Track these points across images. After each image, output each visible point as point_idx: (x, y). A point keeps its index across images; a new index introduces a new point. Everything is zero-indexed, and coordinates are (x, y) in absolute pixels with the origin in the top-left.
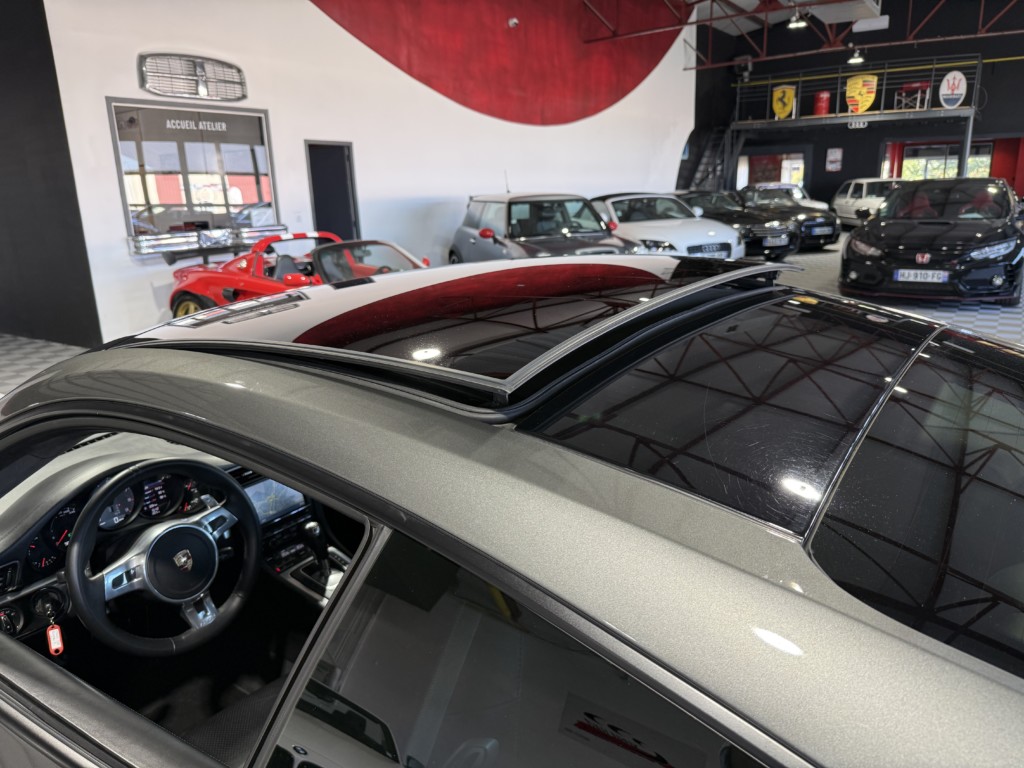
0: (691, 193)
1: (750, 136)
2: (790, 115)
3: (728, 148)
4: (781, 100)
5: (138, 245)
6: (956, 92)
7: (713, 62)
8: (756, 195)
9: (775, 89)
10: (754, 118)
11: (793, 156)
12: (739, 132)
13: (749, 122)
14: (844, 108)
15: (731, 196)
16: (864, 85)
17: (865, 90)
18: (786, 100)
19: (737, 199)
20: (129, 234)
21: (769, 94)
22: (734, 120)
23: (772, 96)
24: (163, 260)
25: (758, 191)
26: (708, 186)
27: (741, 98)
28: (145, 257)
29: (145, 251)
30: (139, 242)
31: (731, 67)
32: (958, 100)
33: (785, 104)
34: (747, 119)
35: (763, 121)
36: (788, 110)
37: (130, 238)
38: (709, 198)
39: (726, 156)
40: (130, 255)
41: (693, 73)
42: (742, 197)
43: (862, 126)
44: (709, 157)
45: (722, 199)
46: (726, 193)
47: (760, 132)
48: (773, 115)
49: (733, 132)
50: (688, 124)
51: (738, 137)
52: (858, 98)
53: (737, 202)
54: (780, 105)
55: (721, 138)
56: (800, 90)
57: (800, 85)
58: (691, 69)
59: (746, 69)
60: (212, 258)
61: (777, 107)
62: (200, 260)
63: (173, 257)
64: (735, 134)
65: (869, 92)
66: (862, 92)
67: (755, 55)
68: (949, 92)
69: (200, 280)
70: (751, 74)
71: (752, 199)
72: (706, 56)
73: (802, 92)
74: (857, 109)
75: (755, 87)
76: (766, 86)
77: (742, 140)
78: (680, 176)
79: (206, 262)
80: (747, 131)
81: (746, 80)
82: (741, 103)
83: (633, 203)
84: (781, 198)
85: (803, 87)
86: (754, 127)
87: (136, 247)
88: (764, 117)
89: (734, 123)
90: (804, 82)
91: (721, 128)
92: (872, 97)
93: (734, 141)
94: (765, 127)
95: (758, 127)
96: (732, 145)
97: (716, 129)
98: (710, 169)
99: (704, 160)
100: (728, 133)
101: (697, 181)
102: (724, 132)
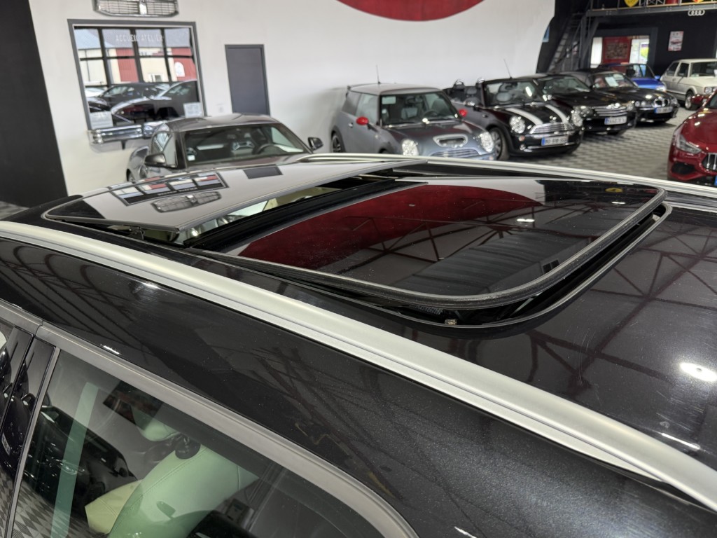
1: (603, 21)
3: (583, 32)
10: (606, 7)
11: (641, 36)
12: (593, 18)
13: (603, 9)
20: (89, 128)
22: (589, 8)
26: (564, 68)
28: (102, 145)
29: (101, 141)
30: (97, 134)
34: (601, 7)
39: (582, 38)
43: (700, 14)
44: (567, 40)
47: (612, 17)
48: (624, 5)
49: (588, 18)
50: (551, 14)
51: (592, 22)
55: (579, 23)
64: (590, 20)
77: (596, 25)
80: (601, 17)
86: (607, 14)
88: (616, 7)
89: (589, 11)
91: (579, 13)
93: (589, 25)
94: (616, 14)
95: (610, 14)
96: (587, 29)
97: (574, 15)
98: (568, 50)
99: (563, 42)
100: (584, 19)
101: (556, 60)
102: (580, 17)
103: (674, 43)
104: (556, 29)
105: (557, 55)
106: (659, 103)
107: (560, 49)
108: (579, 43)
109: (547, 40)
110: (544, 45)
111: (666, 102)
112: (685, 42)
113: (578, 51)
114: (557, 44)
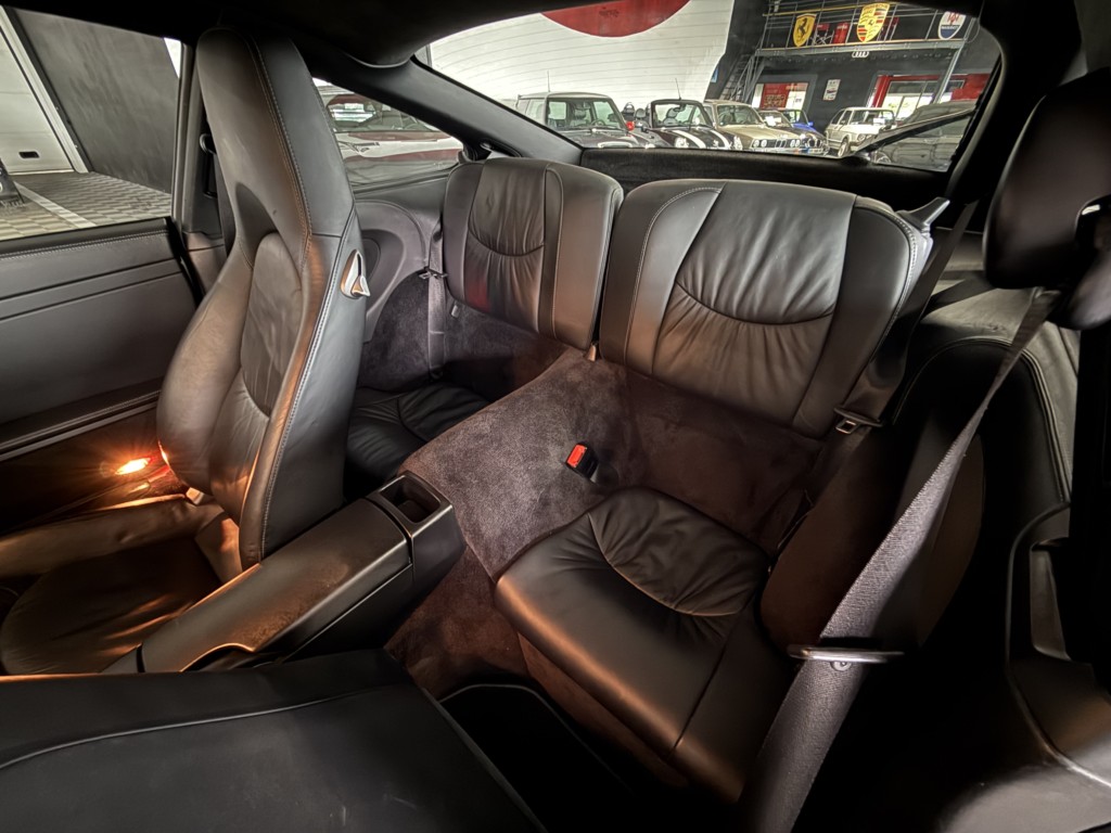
1: (768, 64)
3: (750, 74)
4: (801, 28)
6: (954, 23)
9: (798, 18)
10: (776, 46)
11: (799, 87)
12: (761, 58)
13: (772, 49)
14: (854, 38)
16: (876, 14)
17: (876, 18)
18: (805, 28)
21: (792, 23)
22: (759, 47)
23: (794, 25)
27: (768, 27)
32: (954, 31)
33: (804, 32)
34: (769, 46)
35: (783, 49)
43: (864, 56)
44: (733, 81)
47: (777, 59)
48: (792, 44)
49: (756, 57)
51: (758, 64)
52: (867, 27)
54: (800, 32)
55: (745, 65)
57: (820, 16)
61: (797, 35)
64: (757, 61)
65: (878, 22)
66: (872, 22)
68: (949, 23)
73: (821, 21)
74: (864, 38)
75: (782, 18)
77: (762, 68)
80: (768, 58)
81: (775, 11)
82: (767, 31)
86: (775, 55)
88: (784, 45)
89: (758, 50)
90: (824, 13)
91: (746, 55)
92: (881, 25)
93: (756, 66)
94: (782, 55)
95: (777, 55)
96: (753, 72)
97: (742, 56)
98: (731, 93)
99: (729, 84)
100: (752, 58)
102: (749, 57)
103: (829, 92)
104: (724, 69)
106: (812, 143)
108: (743, 84)
109: (715, 81)
110: (711, 84)
111: (819, 142)
112: (839, 92)
114: (722, 88)
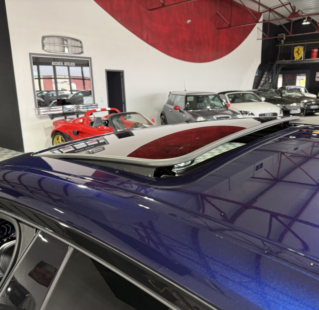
0: (259, 90)
1: (284, 66)
2: (301, 58)
3: (274, 71)
4: (297, 52)
5: (39, 111)
7: (269, 37)
8: (286, 91)
9: (295, 48)
10: (286, 59)
11: (301, 74)
12: (279, 65)
13: (284, 61)
15: (276, 91)
19: (278, 93)
20: (36, 107)
21: (292, 49)
22: (277, 60)
23: (293, 50)
24: (49, 117)
25: (287, 90)
26: (266, 87)
27: (280, 51)
28: (42, 116)
29: (42, 113)
30: (40, 110)
31: (276, 39)
33: (299, 54)
34: (283, 60)
35: (290, 61)
36: (300, 56)
37: (36, 108)
38: (267, 92)
39: (274, 74)
40: (36, 115)
41: (261, 41)
42: (280, 92)
44: (267, 75)
45: (273, 93)
46: (274, 90)
47: (288, 65)
48: (294, 58)
49: (277, 65)
50: (259, 62)
51: (279, 67)
53: (278, 94)
54: (297, 54)
55: (272, 67)
56: (305, 48)
57: (306, 46)
58: (260, 39)
59: (282, 39)
60: (68, 117)
61: (296, 55)
62: (63, 118)
63: (53, 116)
64: (277, 66)
67: (287, 34)
69: (63, 126)
70: (285, 41)
71: (284, 93)
72: (266, 34)
73: (306, 49)
75: (286, 47)
76: (291, 46)
77: (280, 68)
78: (254, 83)
79: (66, 118)
80: (283, 64)
81: (282, 44)
82: (280, 53)
83: (236, 95)
84: (296, 92)
85: (306, 47)
86: (286, 63)
87: (38, 112)
88: (290, 59)
89: (277, 61)
90: (307, 45)
91: (272, 63)
93: (277, 68)
94: (290, 63)
95: (288, 63)
96: (276, 70)
97: (270, 63)
98: (267, 80)
99: (265, 76)
101: (261, 84)
102: (273, 64)
104: (262, 69)
105: (262, 82)
107: (263, 79)
108: (272, 76)
109: (257, 75)
110: (256, 77)
113: (272, 80)
114: (262, 77)
